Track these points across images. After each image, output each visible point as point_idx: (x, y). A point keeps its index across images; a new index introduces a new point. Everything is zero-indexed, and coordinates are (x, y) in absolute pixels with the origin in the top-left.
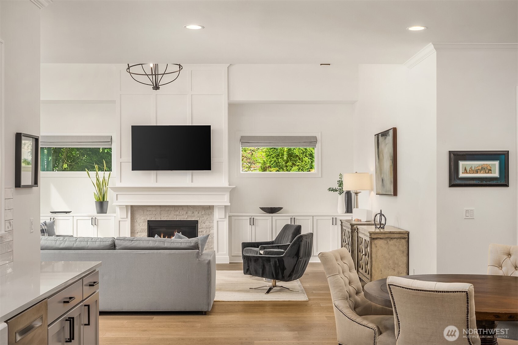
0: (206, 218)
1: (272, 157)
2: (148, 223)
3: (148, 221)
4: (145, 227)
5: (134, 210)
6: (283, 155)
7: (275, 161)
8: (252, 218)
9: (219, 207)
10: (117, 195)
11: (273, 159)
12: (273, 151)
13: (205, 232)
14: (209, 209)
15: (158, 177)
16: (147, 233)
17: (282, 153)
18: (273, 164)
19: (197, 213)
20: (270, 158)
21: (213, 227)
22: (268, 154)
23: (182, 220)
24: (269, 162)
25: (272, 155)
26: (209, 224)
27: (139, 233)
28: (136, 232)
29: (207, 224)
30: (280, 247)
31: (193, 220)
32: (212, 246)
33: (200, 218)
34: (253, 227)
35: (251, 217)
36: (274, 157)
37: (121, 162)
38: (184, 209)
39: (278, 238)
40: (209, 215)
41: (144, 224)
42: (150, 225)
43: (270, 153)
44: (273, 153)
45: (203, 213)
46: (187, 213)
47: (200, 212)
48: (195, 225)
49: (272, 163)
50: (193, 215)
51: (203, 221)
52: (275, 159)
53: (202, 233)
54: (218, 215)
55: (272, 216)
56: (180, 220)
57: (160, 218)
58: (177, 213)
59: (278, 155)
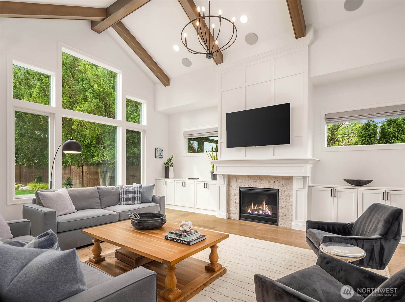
0: (286, 187)
1: (364, 136)
2: (240, 189)
3: (240, 187)
4: (238, 192)
5: (229, 178)
6: (375, 134)
7: (367, 140)
8: (334, 190)
9: (298, 178)
10: (216, 166)
11: (365, 139)
12: (365, 132)
13: (285, 199)
14: (289, 179)
15: (247, 152)
16: (239, 196)
17: (375, 133)
18: (365, 143)
19: (278, 183)
20: (362, 138)
21: (292, 196)
22: (360, 135)
23: (265, 188)
24: (360, 141)
25: (364, 135)
26: (289, 193)
27: (233, 196)
28: (231, 195)
29: (287, 192)
30: (358, 240)
31: (275, 188)
32: (291, 212)
33: (281, 187)
34: (335, 199)
35: (332, 189)
36: (366, 137)
37: (221, 143)
38: (267, 179)
39: (360, 221)
40: (289, 184)
41: (236, 189)
42: (241, 191)
43: (362, 134)
44: (365, 133)
45: (283, 183)
46: (269, 182)
47: (281, 182)
48: (276, 193)
49: (363, 142)
50: (274, 184)
51: (283, 190)
52: (367, 138)
53: (282, 200)
54: (296, 185)
55: (358, 189)
56: (263, 188)
57: (248, 186)
58: (262, 182)
59: (371, 135)
